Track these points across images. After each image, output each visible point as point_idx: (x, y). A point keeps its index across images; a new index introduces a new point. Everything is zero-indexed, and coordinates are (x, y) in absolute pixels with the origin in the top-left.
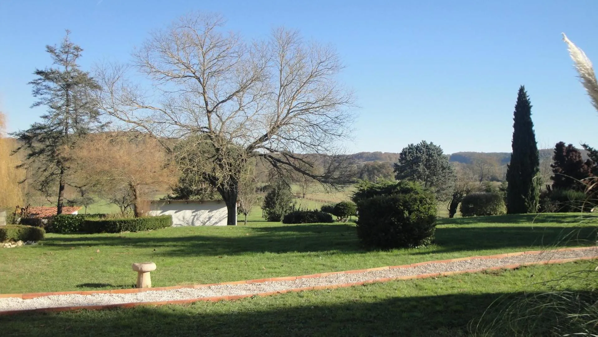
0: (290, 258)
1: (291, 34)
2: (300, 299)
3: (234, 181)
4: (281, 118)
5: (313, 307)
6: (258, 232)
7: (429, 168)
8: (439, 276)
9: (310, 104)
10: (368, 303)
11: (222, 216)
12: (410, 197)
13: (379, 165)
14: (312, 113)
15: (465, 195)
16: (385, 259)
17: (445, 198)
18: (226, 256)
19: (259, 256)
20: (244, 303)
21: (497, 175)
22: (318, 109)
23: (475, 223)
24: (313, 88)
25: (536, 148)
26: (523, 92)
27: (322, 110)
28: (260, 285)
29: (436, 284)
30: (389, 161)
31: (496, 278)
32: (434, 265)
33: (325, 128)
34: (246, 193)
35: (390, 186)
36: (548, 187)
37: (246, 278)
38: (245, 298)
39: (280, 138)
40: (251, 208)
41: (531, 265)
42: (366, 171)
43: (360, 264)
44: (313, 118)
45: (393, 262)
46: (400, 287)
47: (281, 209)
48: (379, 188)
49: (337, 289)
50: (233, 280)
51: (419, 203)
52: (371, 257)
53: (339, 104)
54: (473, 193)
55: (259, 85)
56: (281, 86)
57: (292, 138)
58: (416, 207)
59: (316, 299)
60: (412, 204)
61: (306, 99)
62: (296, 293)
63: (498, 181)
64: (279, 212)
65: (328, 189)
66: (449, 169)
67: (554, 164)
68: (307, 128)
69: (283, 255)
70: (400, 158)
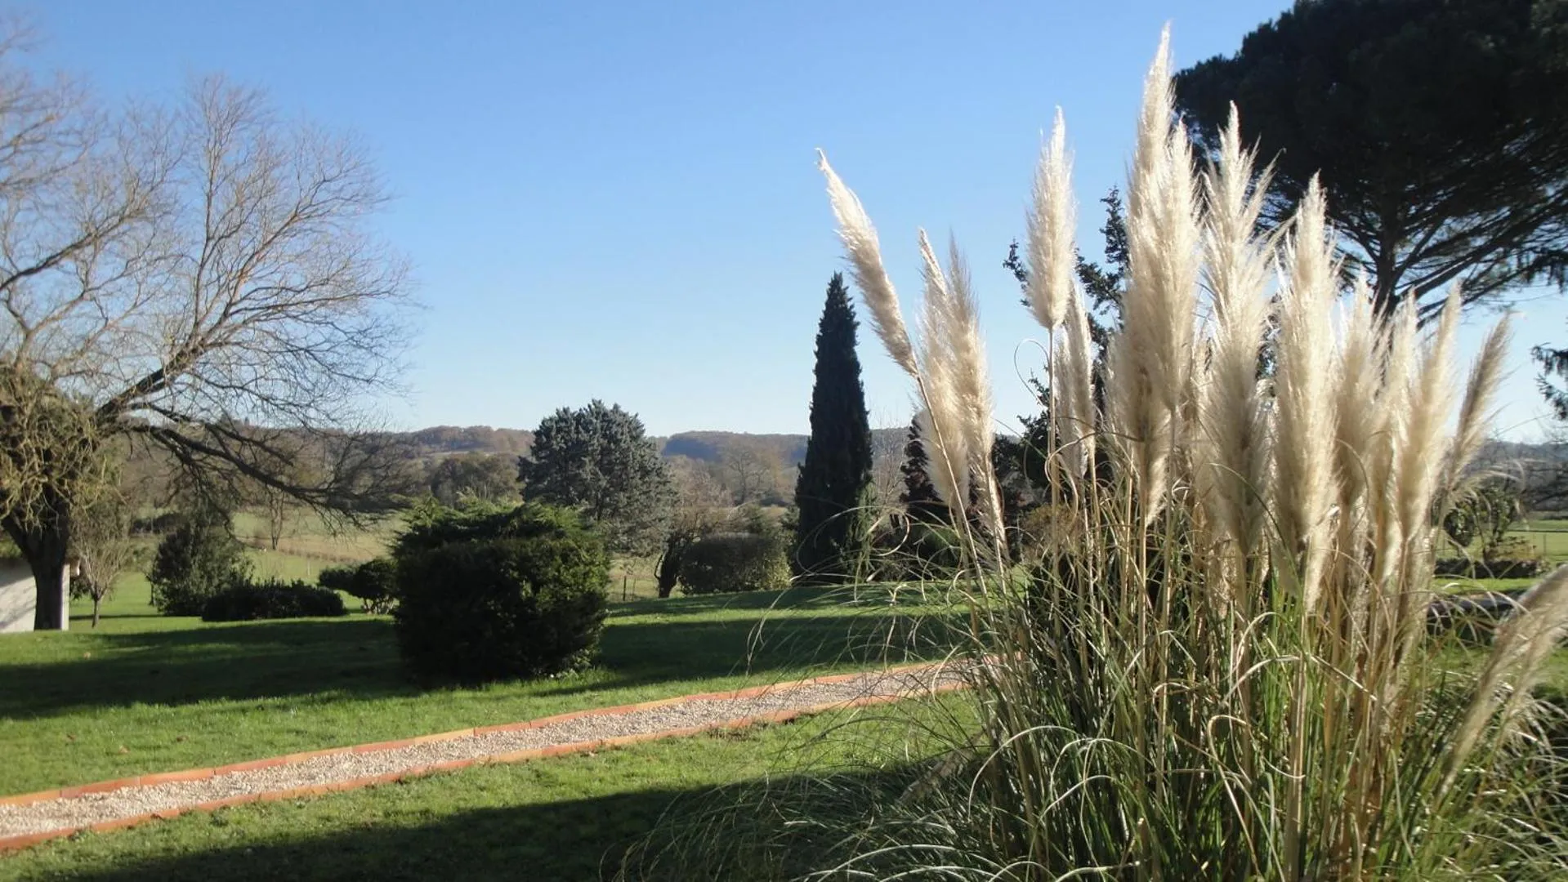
0: (207, 718)
1: (244, 95)
2: (216, 830)
3: (55, 504)
4: (205, 327)
5: (249, 850)
6: (121, 645)
7: (608, 471)
8: (600, 750)
9: (291, 294)
10: (405, 830)
11: (21, 603)
12: (538, 545)
13: (481, 460)
14: (295, 317)
15: (698, 540)
16: (467, 709)
17: (649, 549)
18: (10, 722)
19: (115, 714)
20: (42, 857)
21: (781, 490)
22: (311, 307)
23: (713, 609)
24: (299, 249)
25: (865, 425)
26: (839, 289)
27: (323, 311)
28: (103, 798)
29: (590, 769)
30: (510, 451)
31: (738, 747)
32: (590, 720)
33: (331, 358)
34: (98, 537)
35: (493, 517)
36: (895, 520)
37: (62, 783)
38: (49, 842)
39: (199, 383)
40: (114, 579)
41: (826, 710)
42: (447, 477)
43: (398, 726)
44: (296, 331)
45: (488, 716)
46: (495, 782)
47: (205, 580)
48: (465, 522)
49: (326, 797)
50: (20, 792)
51: (560, 561)
52: (429, 706)
53: (370, 295)
54: (720, 534)
55: (143, 231)
56: (208, 239)
57: (235, 383)
58: (551, 572)
59: (260, 827)
60: (541, 563)
61: (277, 277)
62: (207, 814)
63: (782, 504)
64: (199, 588)
65: (335, 526)
66: (658, 475)
67: (908, 466)
68: (280, 358)
69: (186, 709)
70: (534, 445)
